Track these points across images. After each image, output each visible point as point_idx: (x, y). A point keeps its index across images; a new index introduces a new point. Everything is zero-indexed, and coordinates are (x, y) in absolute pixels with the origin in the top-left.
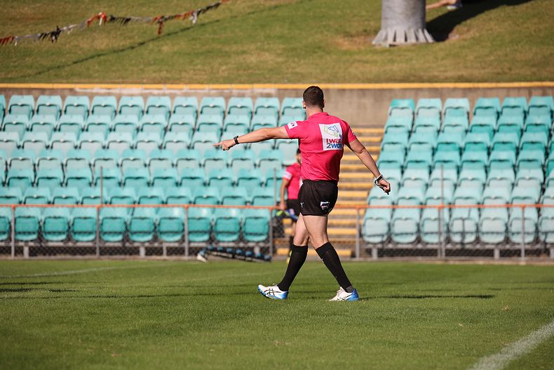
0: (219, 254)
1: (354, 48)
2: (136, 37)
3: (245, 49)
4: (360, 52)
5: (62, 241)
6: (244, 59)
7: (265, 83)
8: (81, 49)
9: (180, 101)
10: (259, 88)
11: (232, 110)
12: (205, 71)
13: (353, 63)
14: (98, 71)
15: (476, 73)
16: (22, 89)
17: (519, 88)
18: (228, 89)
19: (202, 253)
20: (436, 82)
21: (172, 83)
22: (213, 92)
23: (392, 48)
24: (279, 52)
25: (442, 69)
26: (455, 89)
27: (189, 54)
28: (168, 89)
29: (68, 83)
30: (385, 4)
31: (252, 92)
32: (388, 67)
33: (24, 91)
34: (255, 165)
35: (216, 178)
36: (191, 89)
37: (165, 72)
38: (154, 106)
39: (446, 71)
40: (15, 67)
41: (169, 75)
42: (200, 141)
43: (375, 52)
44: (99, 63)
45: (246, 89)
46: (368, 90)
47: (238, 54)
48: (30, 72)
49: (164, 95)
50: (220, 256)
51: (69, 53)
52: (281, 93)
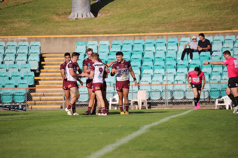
0: (3, 108)
1: (61, 20)
3: (13, 21)
4: (63, 22)
6: (14, 25)
7: (22, 35)
10: (20, 38)
11: (8, 47)
13: (60, 27)
15: (112, 30)
17: (130, 36)
20: (95, 34)
23: (77, 20)
24: (28, 22)
25: (98, 29)
26: (103, 37)
30: (73, 1)
31: (17, 39)
32: (75, 28)
35: (2, 76)
39: (99, 29)
43: (70, 22)
45: (14, 38)
46: (67, 37)
47: (10, 23)
52: (29, 40)
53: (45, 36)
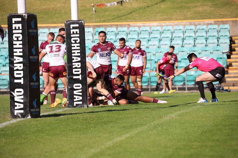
2: (149, 2)
3: (196, 5)
5: (146, 86)
6: (197, 9)
7: (208, 19)
8: (127, 8)
9: (176, 27)
10: (206, 21)
11: (198, 30)
12: (181, 15)
14: (137, 17)
16: (109, 25)
18: (193, 22)
21: (169, 21)
22: (188, 23)
24: (210, 6)
27: (173, 8)
28: (169, 23)
29: (127, 22)
31: (204, 23)
33: (110, 26)
34: (211, 53)
36: (178, 23)
37: (165, 16)
38: (165, 30)
40: (103, 16)
41: (167, 17)
42: (187, 44)
44: (137, 13)
45: (201, 22)
47: (193, 7)
48: (109, 18)
49: (170, 25)
51: (122, 10)
52: (216, 23)
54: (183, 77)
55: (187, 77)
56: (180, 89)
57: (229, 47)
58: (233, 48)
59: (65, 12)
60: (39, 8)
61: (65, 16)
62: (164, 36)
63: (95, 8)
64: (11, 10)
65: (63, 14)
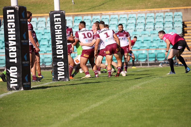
0: (167, 64)
7: (165, 8)
9: (139, 15)
10: (163, 9)
11: (157, 17)
12: (143, 5)
14: (108, 7)
16: (85, 14)
18: (153, 10)
19: (161, 64)
21: (133, 10)
22: (148, 11)
28: (133, 11)
29: (100, 11)
31: (162, 11)
33: (86, 15)
35: (155, 40)
36: (141, 11)
37: (130, 6)
38: (131, 17)
40: (80, 7)
41: (132, 7)
42: (148, 28)
44: (107, 4)
45: (159, 10)
48: (85, 8)
49: (134, 13)
50: (167, 65)
51: (96, 1)
52: (171, 11)
53: (183, 8)
54: (145, 55)
55: (149, 55)
56: (143, 65)
57: (181, 30)
58: (185, 30)
59: (50, 4)
60: (29, 1)
61: (50, 7)
62: (129, 22)
63: (74, 1)
64: (7, 3)
65: (48, 6)
